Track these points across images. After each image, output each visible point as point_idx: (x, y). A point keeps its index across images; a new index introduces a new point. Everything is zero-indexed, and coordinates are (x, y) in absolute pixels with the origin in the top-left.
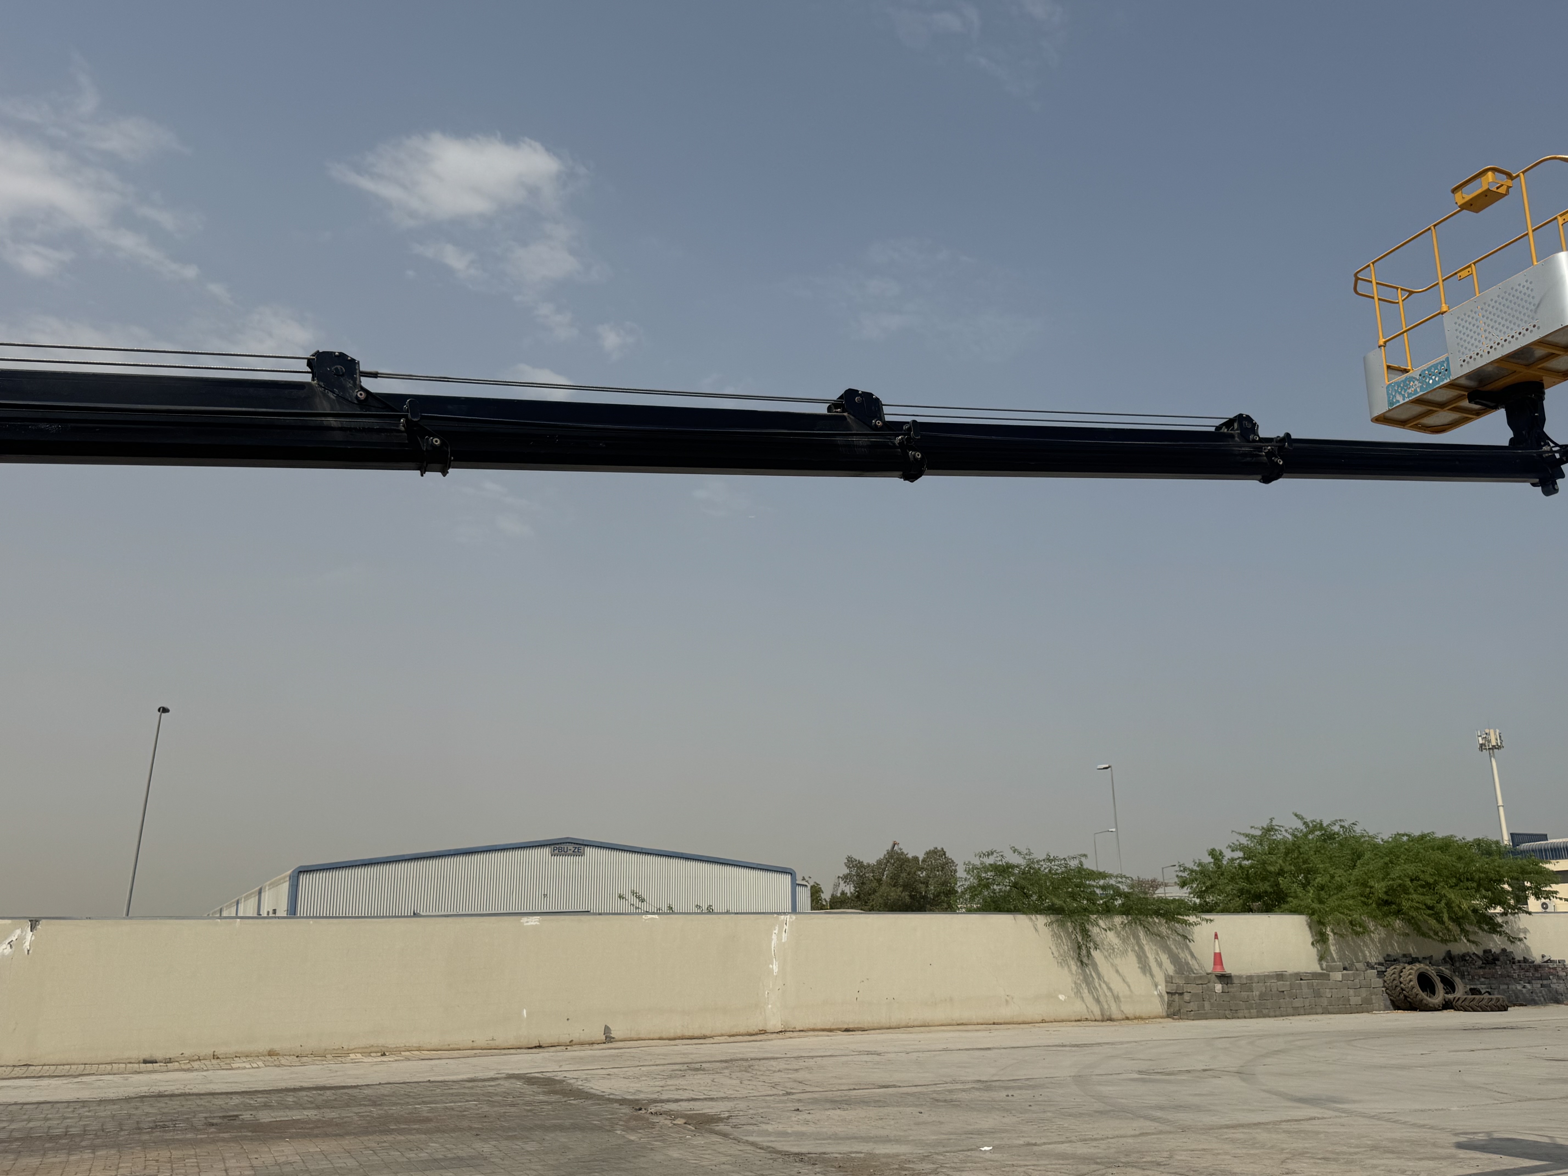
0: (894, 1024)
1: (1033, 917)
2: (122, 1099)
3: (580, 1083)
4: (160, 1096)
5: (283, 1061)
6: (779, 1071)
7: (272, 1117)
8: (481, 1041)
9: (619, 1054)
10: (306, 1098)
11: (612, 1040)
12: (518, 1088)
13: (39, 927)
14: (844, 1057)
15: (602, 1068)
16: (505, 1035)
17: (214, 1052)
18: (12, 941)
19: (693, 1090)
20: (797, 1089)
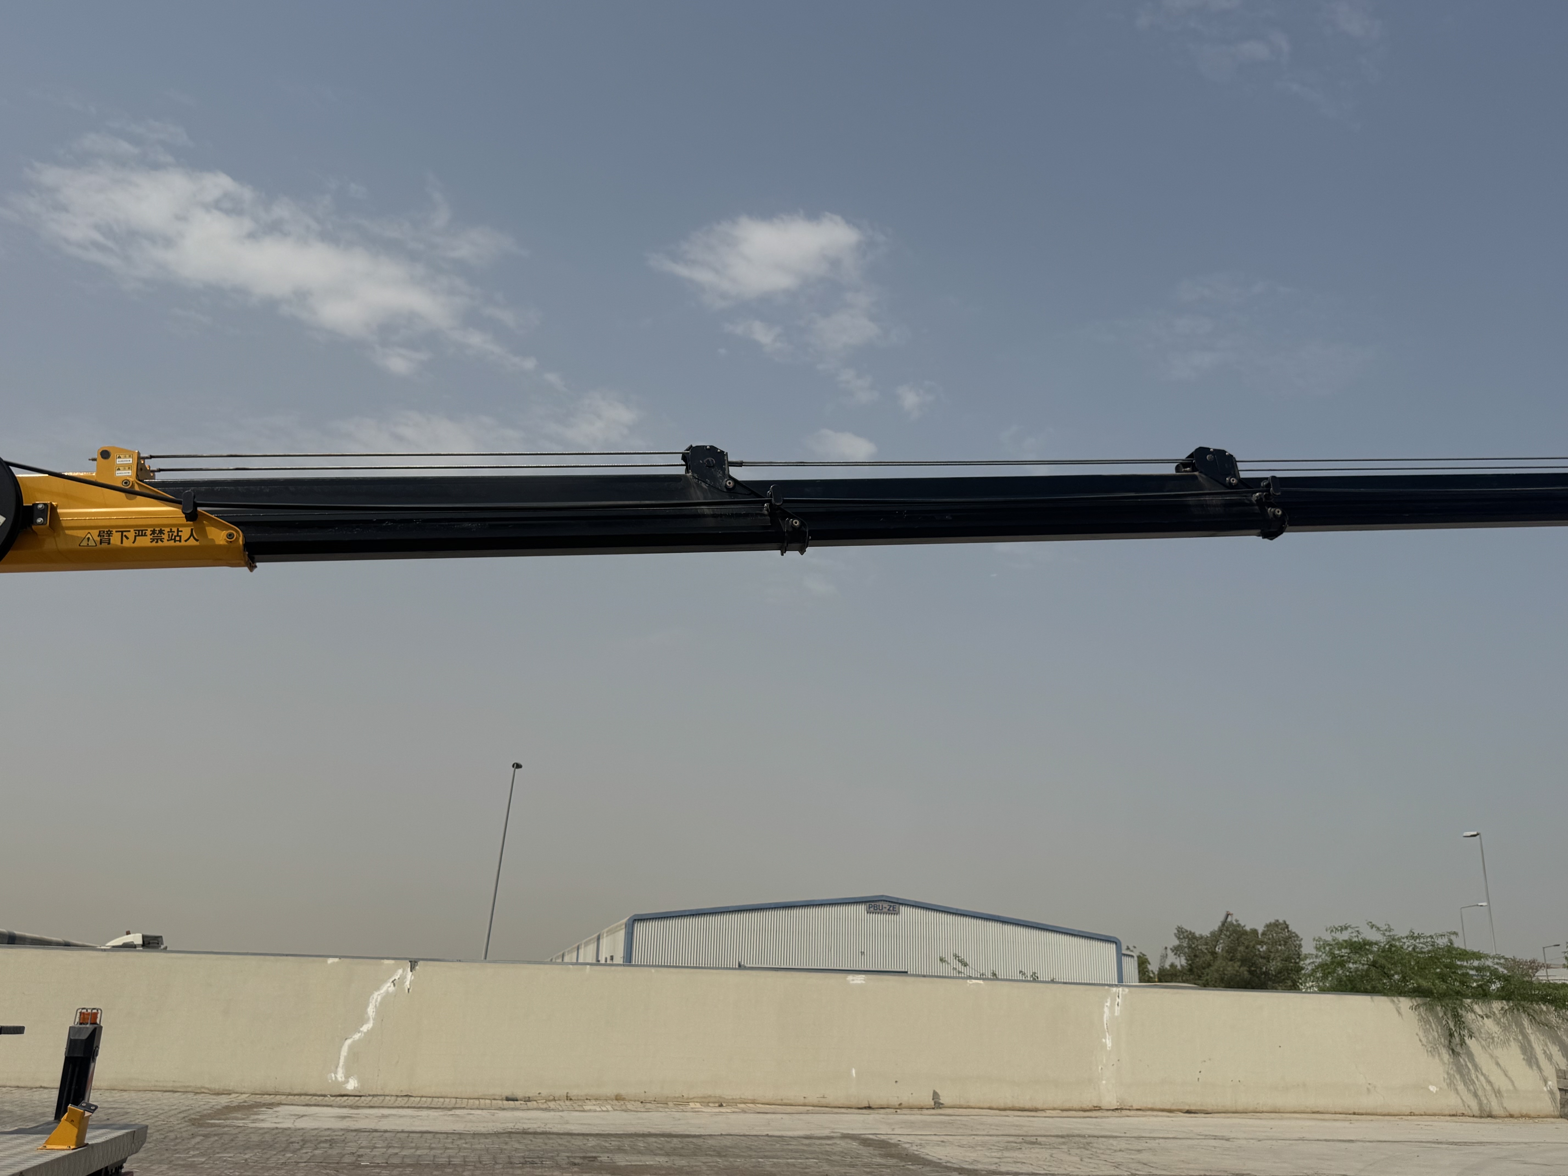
0: (1240, 1108)
1: (1395, 999)
2: (492, 1134)
3: (915, 1148)
4: (525, 1133)
5: (630, 1106)
6: (1120, 1150)
7: (627, 1161)
8: (813, 1098)
9: (950, 1121)
10: (655, 1144)
11: (941, 1106)
12: (855, 1149)
13: (417, 968)
14: (1189, 1140)
15: (935, 1135)
16: (835, 1094)
17: (567, 1093)
18: (395, 980)
19: (1032, 1164)
20: (1142, 1171)
